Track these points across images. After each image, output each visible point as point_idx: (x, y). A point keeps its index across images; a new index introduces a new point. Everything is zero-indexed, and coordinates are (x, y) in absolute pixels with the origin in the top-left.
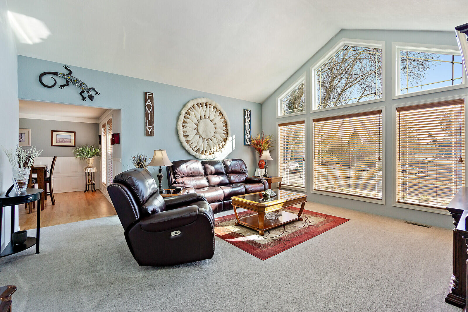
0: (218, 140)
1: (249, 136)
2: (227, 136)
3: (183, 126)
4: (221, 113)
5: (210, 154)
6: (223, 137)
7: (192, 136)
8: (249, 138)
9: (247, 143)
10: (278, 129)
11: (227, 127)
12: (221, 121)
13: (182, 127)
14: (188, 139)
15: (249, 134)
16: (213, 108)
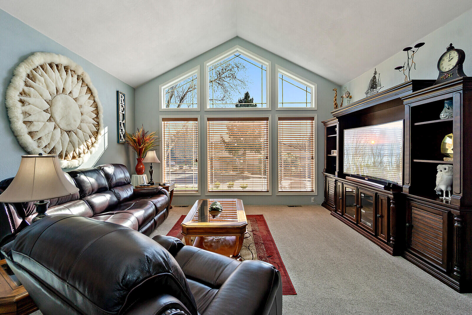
0: (85, 133)
1: (124, 131)
2: (98, 129)
3: (22, 101)
4: (89, 90)
5: (74, 157)
6: (92, 130)
7: (41, 124)
8: (123, 133)
9: (121, 140)
10: (162, 124)
11: (97, 114)
12: (89, 103)
13: (20, 104)
14: (33, 129)
15: (123, 128)
16: (78, 79)
